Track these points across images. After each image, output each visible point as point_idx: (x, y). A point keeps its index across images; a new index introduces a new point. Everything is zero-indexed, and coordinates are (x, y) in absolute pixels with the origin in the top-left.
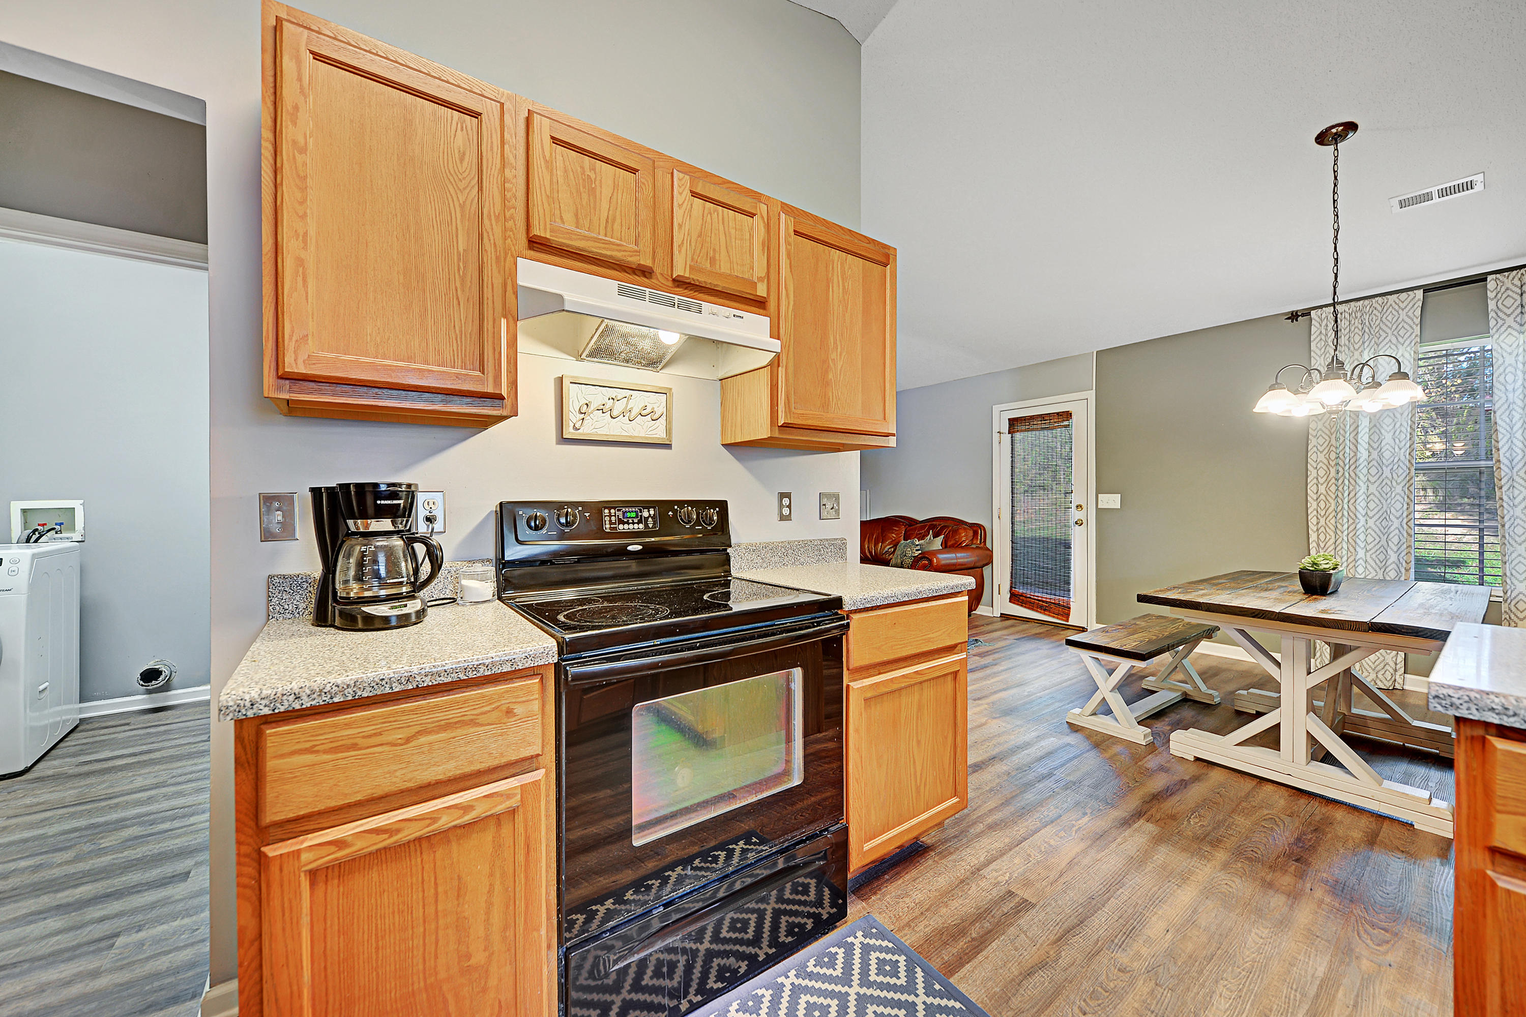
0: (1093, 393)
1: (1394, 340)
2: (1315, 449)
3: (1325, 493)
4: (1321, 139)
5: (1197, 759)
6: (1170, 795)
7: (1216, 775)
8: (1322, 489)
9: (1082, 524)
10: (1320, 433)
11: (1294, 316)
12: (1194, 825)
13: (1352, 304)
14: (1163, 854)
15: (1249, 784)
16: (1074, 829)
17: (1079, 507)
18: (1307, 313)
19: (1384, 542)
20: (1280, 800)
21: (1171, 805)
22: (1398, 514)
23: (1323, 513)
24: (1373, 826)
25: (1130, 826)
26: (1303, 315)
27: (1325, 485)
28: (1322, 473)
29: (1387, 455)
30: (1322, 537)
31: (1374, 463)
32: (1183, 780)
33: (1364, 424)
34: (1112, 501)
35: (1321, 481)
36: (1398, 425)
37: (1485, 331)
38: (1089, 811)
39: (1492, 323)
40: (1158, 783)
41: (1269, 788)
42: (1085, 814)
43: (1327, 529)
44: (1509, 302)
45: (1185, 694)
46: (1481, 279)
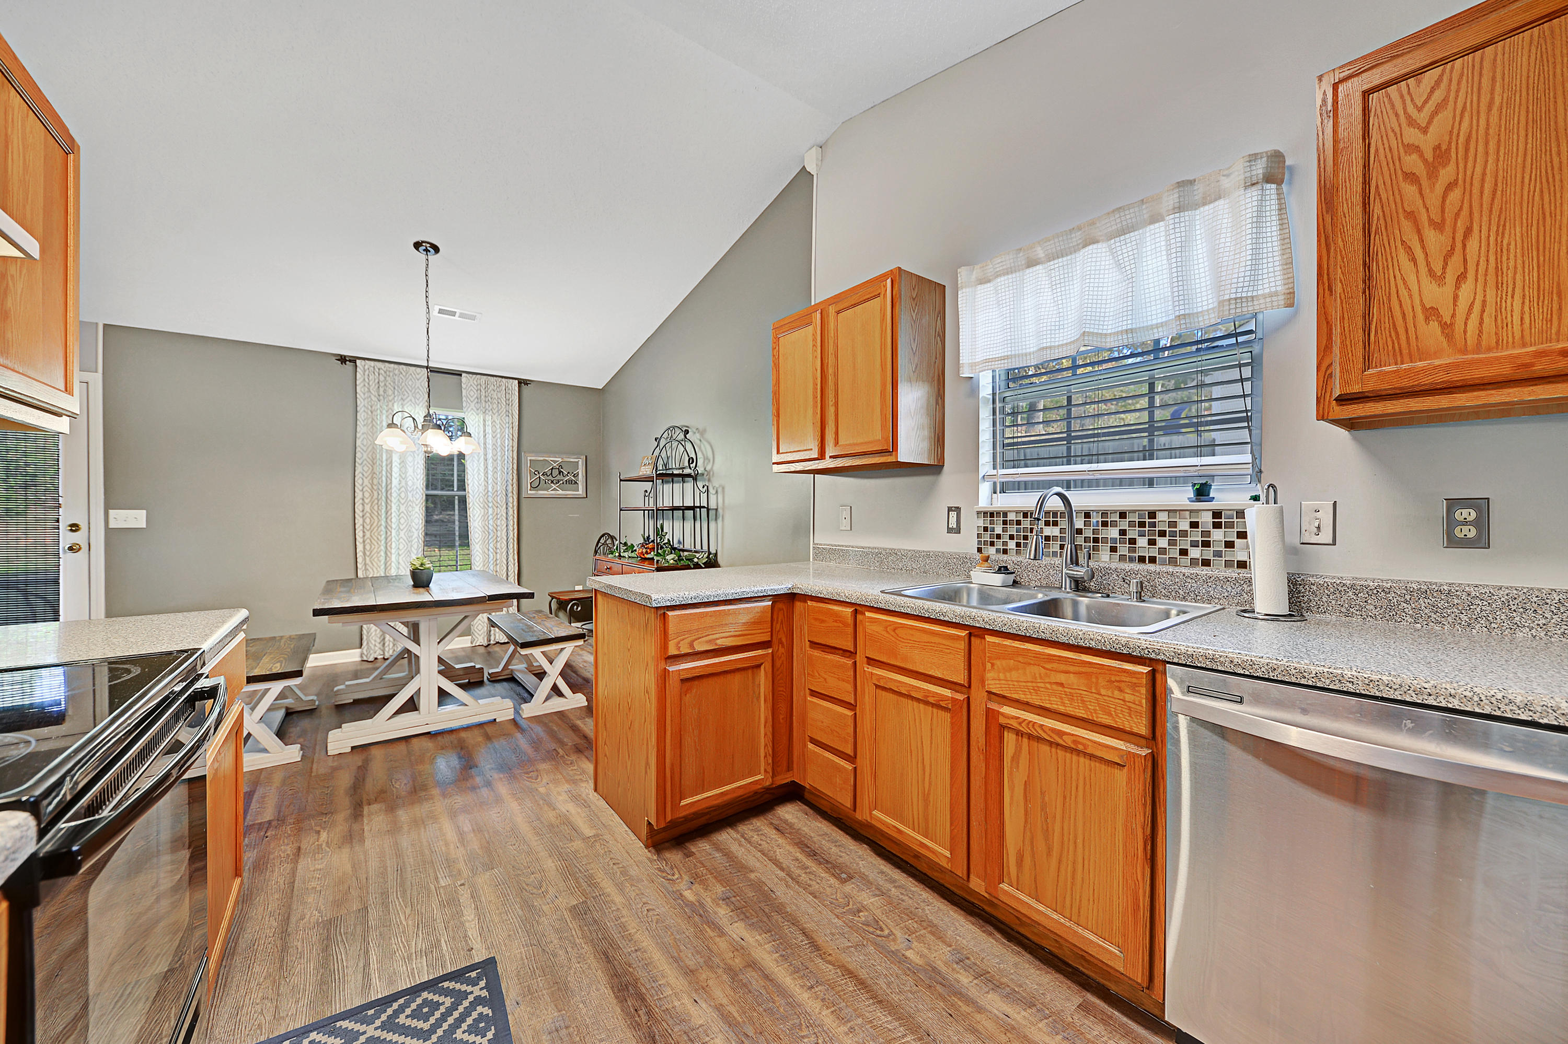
0: (99, 375)
1: (413, 400)
2: (361, 475)
3: (369, 511)
4: (417, 245)
5: (353, 748)
6: (364, 780)
7: (376, 752)
8: (367, 508)
9: (80, 549)
10: (365, 462)
11: (343, 359)
12: (402, 785)
13: (387, 364)
14: (403, 815)
15: (402, 747)
16: (324, 846)
17: (74, 528)
18: (353, 360)
19: (409, 549)
20: (427, 743)
21: (370, 786)
22: (417, 528)
23: (368, 527)
24: (481, 731)
25: (362, 815)
26: (350, 361)
27: (370, 505)
28: (367, 495)
29: (410, 483)
30: (368, 547)
31: (403, 489)
32: (359, 767)
33: (395, 458)
34: (135, 518)
35: (367, 501)
36: (416, 463)
37: (460, 407)
38: (318, 828)
39: (464, 404)
40: (345, 780)
41: (414, 741)
42: (318, 832)
43: (372, 540)
44: (472, 393)
45: (287, 709)
46: (459, 374)
